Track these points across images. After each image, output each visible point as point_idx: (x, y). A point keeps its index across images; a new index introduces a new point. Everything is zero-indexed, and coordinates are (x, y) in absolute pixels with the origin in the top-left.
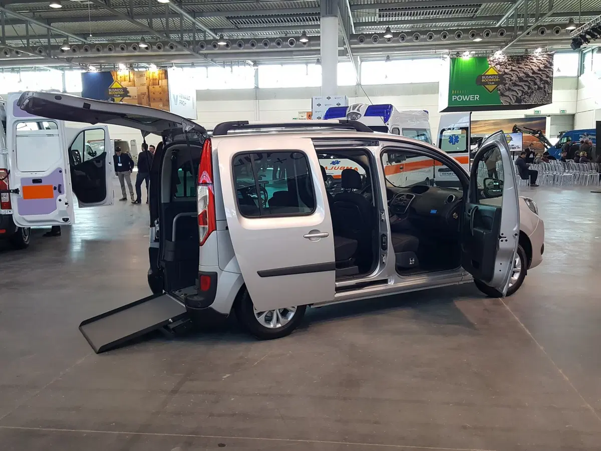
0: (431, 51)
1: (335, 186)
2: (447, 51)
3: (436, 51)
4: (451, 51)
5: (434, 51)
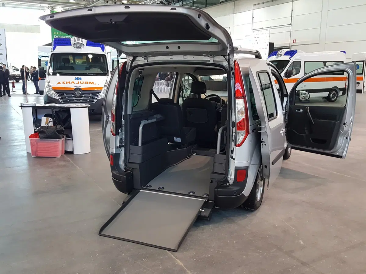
0: (37, 4)
1: (84, 95)
2: (47, 5)
3: (41, 4)
4: (50, 6)
5: (39, 4)
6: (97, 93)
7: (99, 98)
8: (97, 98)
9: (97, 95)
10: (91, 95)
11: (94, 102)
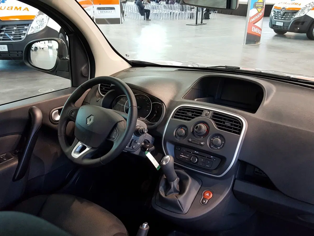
1: (5, 29)
6: (25, 25)
7: (28, 34)
8: (24, 34)
9: (26, 27)
10: (15, 28)
11: (21, 39)
